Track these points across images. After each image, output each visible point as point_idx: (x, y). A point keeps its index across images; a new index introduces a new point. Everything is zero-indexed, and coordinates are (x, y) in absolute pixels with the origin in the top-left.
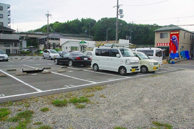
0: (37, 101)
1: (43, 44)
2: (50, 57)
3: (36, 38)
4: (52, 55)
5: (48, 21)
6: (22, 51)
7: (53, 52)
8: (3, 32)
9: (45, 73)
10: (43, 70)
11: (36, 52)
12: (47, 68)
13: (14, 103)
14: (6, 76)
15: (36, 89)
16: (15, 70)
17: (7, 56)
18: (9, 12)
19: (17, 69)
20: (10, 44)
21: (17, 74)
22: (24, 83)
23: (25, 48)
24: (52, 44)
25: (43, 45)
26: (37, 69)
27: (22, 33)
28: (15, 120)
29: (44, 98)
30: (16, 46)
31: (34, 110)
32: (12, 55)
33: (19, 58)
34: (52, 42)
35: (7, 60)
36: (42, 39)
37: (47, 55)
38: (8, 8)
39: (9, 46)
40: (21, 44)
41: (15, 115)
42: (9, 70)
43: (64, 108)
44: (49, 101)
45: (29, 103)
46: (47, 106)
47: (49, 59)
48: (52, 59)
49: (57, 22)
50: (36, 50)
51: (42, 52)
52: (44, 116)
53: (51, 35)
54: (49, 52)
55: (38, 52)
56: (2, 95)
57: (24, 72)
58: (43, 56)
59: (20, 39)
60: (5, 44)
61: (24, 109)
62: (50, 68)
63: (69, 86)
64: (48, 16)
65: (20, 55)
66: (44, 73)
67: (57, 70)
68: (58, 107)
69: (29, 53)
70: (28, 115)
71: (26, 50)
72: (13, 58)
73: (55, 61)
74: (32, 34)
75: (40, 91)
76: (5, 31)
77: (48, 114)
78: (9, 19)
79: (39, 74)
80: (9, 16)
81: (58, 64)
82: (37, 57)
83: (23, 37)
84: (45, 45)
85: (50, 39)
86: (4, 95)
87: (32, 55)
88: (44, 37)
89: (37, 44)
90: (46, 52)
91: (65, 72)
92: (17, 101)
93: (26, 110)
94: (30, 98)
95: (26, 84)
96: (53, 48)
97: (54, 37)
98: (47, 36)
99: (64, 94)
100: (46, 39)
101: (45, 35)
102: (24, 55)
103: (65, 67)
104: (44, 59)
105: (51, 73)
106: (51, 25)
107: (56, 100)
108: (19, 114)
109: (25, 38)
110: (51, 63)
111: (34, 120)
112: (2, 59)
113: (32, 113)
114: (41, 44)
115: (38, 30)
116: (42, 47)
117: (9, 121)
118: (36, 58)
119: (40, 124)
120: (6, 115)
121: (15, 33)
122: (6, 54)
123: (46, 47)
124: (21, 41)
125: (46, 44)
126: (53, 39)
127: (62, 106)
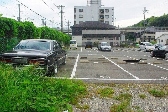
0: (135, 87)
1: (139, 37)
2: (146, 49)
3: (133, 33)
4: (148, 47)
5: (145, 16)
6: (121, 43)
7: (148, 45)
8: (109, 29)
9: (142, 64)
10: (139, 61)
11: (132, 45)
12: (143, 59)
13: (117, 85)
14: (110, 63)
15: (134, 76)
16: (117, 59)
17: (111, 48)
18: (113, 13)
19: (118, 58)
20: (113, 38)
21: (118, 62)
22: (124, 70)
23: (124, 41)
24: (148, 37)
25: (139, 39)
26: (134, 59)
27: (122, 29)
28: (118, 99)
29: (141, 85)
30: (117, 39)
31: (133, 95)
32: (114, 47)
33: (119, 49)
34: (147, 35)
35: (110, 51)
36: (138, 33)
37: (143, 47)
38: (113, 10)
39: (112, 40)
40: (121, 38)
41: (118, 95)
42: (113, 59)
43: (161, 99)
44: (146, 89)
45: (128, 87)
46: (144, 94)
47: (145, 51)
48: (147, 51)
49: (153, 17)
50: (133, 43)
51: (138, 44)
52: (142, 102)
53: (147, 29)
54: (145, 45)
55: (134, 45)
56: (108, 77)
57: (124, 60)
58: (139, 48)
59: (120, 33)
60: (109, 38)
61: (125, 92)
62: (146, 59)
63: (166, 78)
64: (145, 12)
65: (120, 47)
66: (140, 64)
67: (153, 62)
68: (155, 97)
69: (127, 45)
70: (128, 97)
71: (124, 43)
72: (115, 49)
73: (150, 53)
74: (130, 29)
75: (137, 79)
76: (110, 28)
77: (145, 101)
78: (113, 19)
79: (136, 64)
80: (113, 16)
81: (153, 56)
82: (133, 48)
83: (122, 32)
84: (141, 39)
85: (145, 33)
86: (110, 78)
87: (129, 47)
88: (140, 31)
89: (133, 38)
90: (142, 44)
91: (161, 64)
92: (119, 84)
93: (126, 93)
94: (130, 83)
95: (126, 71)
96: (148, 41)
97: (150, 31)
98: (143, 30)
99: (161, 86)
100: (142, 33)
101: (142, 29)
102: (123, 47)
103: (161, 60)
104: (140, 50)
105: (147, 64)
106: (148, 20)
107: (153, 90)
108: (121, 95)
109: (124, 33)
110: (146, 55)
111: (133, 103)
112: (107, 50)
113: (131, 96)
114: (137, 37)
115: (135, 26)
116: (138, 40)
117: (113, 98)
118: (132, 50)
119: (138, 108)
120: (112, 93)
121: (117, 29)
122: (110, 45)
123: (141, 40)
124: (121, 36)
125: (142, 37)
126: (148, 33)
127: (159, 97)
